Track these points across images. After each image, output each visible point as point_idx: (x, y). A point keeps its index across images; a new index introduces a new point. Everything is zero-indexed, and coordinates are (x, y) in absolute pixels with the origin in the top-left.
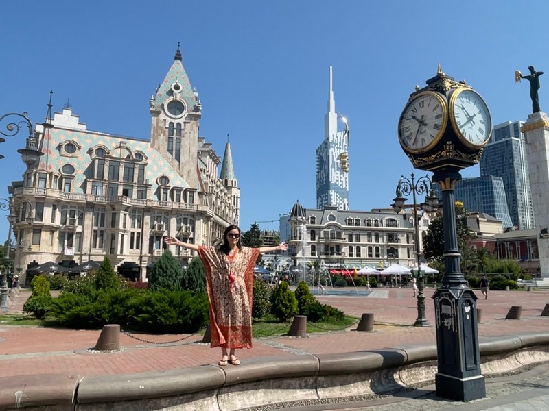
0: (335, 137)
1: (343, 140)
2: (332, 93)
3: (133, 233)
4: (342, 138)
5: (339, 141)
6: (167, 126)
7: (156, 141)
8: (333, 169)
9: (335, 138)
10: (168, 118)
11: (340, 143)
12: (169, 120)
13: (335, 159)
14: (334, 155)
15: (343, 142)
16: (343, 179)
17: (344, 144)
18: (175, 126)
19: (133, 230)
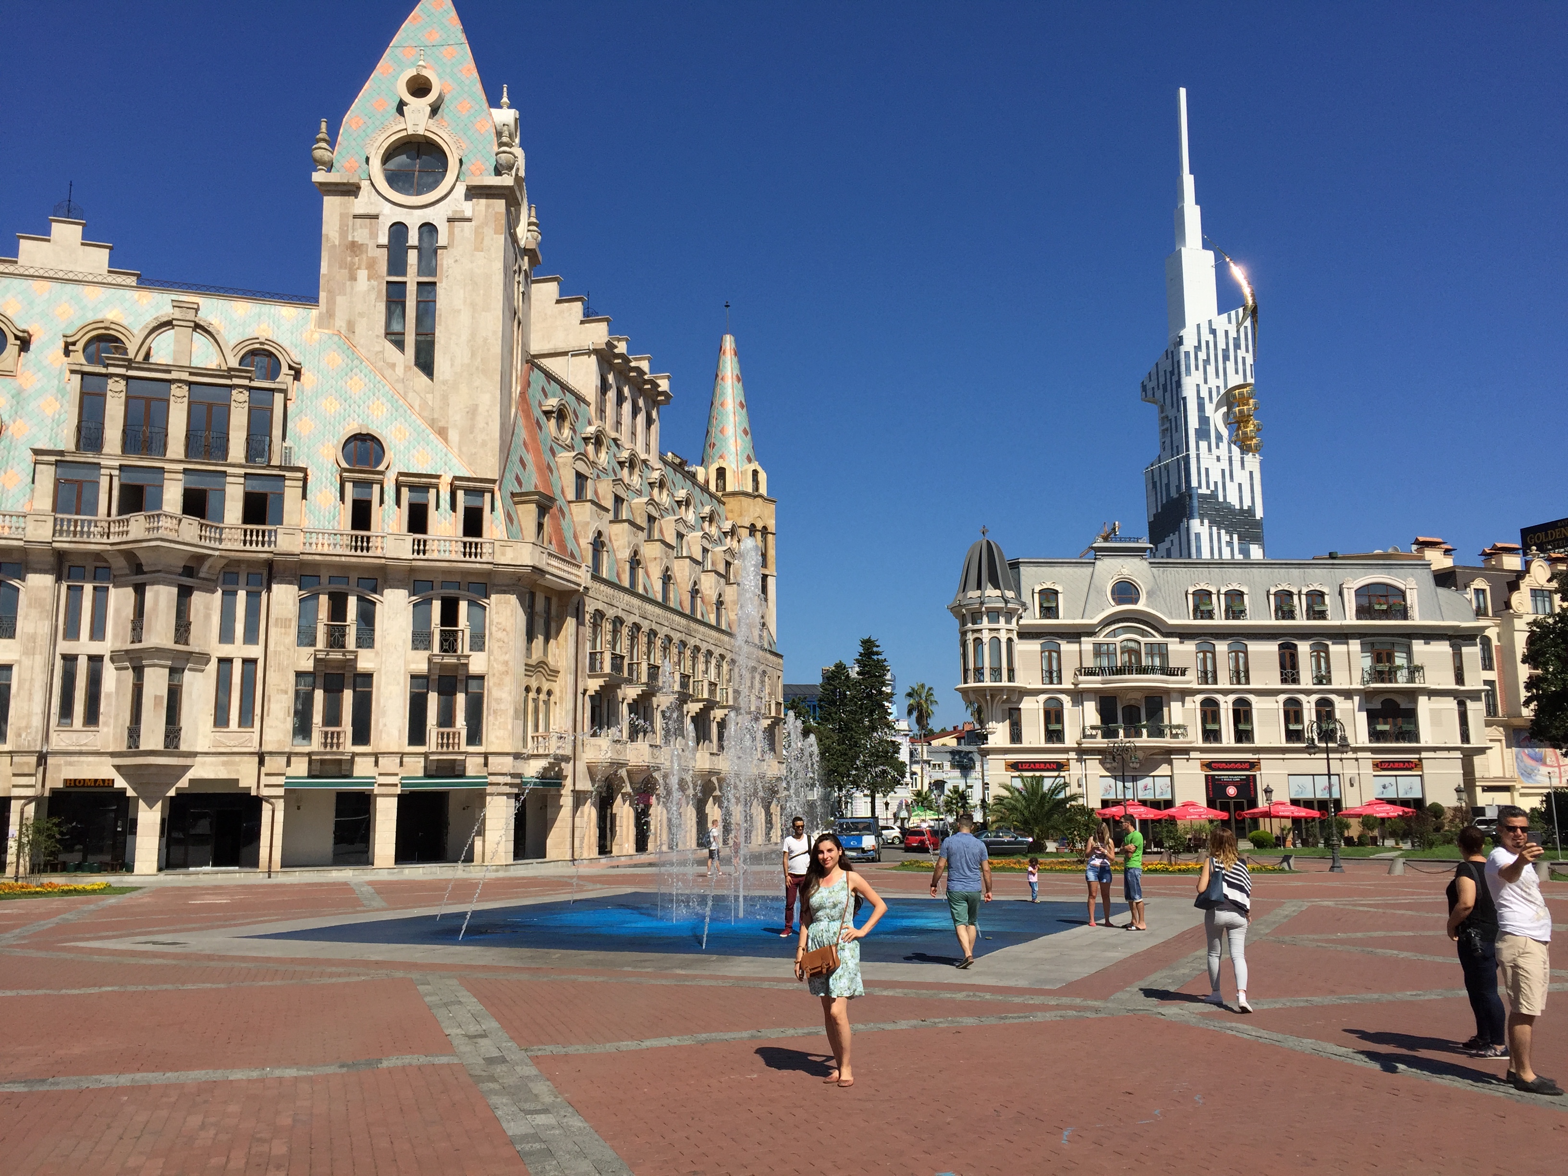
0: (1205, 331)
1: (1237, 340)
2: (1188, 182)
3: (225, 662)
4: (1233, 334)
5: (1221, 345)
6: (384, 239)
7: (340, 300)
8: (1203, 445)
9: (1206, 336)
10: (387, 208)
11: (1226, 351)
12: (390, 215)
13: (1209, 409)
14: (1204, 394)
15: (1237, 346)
16: (1241, 476)
17: (1241, 353)
18: (413, 238)
19: (226, 650)
